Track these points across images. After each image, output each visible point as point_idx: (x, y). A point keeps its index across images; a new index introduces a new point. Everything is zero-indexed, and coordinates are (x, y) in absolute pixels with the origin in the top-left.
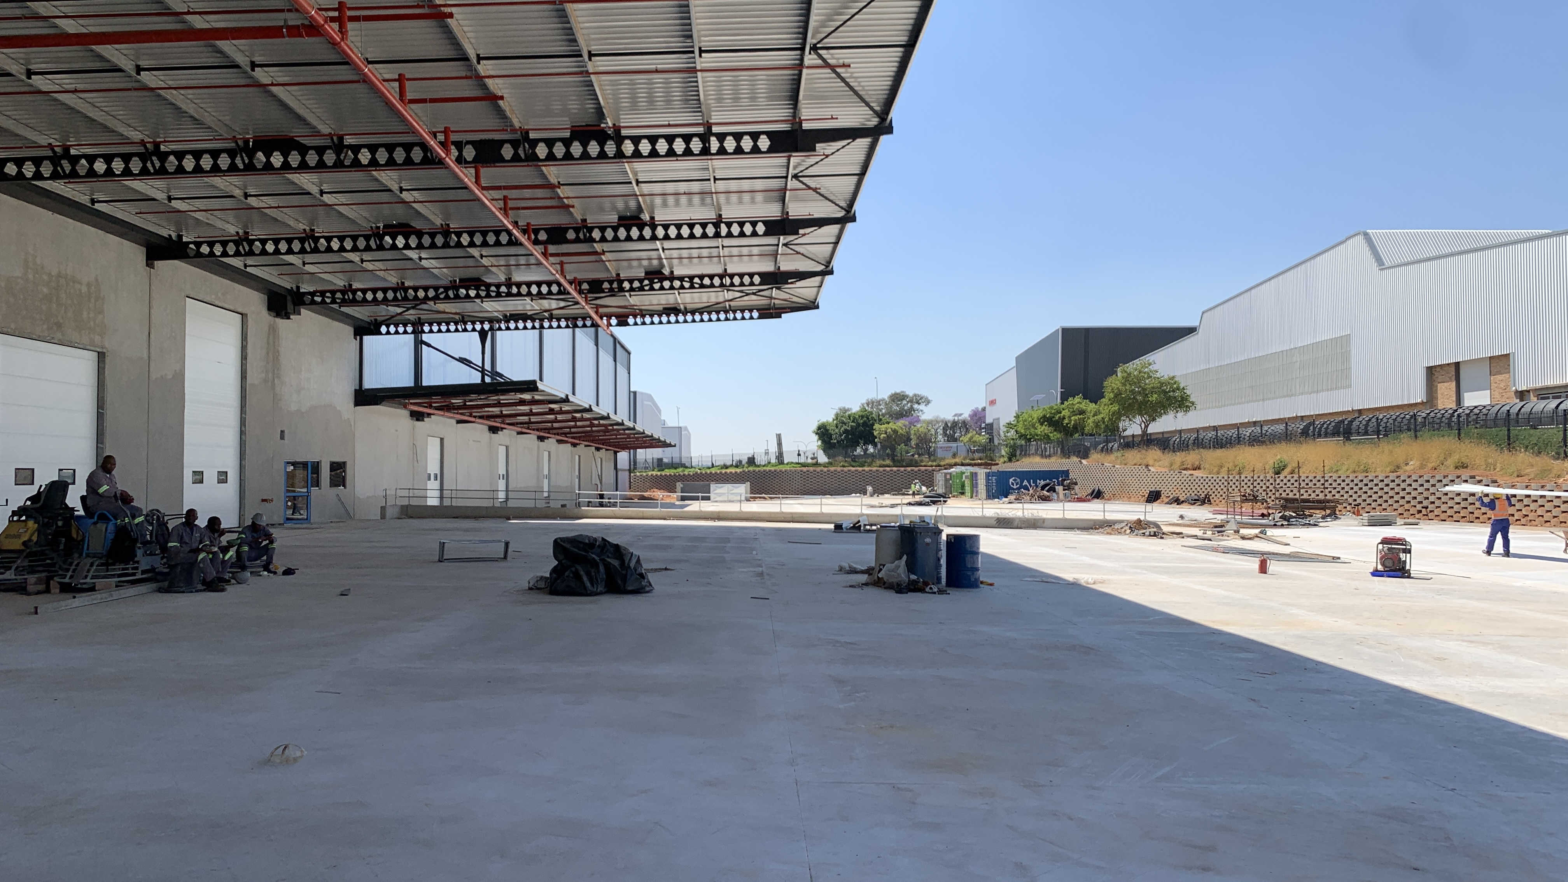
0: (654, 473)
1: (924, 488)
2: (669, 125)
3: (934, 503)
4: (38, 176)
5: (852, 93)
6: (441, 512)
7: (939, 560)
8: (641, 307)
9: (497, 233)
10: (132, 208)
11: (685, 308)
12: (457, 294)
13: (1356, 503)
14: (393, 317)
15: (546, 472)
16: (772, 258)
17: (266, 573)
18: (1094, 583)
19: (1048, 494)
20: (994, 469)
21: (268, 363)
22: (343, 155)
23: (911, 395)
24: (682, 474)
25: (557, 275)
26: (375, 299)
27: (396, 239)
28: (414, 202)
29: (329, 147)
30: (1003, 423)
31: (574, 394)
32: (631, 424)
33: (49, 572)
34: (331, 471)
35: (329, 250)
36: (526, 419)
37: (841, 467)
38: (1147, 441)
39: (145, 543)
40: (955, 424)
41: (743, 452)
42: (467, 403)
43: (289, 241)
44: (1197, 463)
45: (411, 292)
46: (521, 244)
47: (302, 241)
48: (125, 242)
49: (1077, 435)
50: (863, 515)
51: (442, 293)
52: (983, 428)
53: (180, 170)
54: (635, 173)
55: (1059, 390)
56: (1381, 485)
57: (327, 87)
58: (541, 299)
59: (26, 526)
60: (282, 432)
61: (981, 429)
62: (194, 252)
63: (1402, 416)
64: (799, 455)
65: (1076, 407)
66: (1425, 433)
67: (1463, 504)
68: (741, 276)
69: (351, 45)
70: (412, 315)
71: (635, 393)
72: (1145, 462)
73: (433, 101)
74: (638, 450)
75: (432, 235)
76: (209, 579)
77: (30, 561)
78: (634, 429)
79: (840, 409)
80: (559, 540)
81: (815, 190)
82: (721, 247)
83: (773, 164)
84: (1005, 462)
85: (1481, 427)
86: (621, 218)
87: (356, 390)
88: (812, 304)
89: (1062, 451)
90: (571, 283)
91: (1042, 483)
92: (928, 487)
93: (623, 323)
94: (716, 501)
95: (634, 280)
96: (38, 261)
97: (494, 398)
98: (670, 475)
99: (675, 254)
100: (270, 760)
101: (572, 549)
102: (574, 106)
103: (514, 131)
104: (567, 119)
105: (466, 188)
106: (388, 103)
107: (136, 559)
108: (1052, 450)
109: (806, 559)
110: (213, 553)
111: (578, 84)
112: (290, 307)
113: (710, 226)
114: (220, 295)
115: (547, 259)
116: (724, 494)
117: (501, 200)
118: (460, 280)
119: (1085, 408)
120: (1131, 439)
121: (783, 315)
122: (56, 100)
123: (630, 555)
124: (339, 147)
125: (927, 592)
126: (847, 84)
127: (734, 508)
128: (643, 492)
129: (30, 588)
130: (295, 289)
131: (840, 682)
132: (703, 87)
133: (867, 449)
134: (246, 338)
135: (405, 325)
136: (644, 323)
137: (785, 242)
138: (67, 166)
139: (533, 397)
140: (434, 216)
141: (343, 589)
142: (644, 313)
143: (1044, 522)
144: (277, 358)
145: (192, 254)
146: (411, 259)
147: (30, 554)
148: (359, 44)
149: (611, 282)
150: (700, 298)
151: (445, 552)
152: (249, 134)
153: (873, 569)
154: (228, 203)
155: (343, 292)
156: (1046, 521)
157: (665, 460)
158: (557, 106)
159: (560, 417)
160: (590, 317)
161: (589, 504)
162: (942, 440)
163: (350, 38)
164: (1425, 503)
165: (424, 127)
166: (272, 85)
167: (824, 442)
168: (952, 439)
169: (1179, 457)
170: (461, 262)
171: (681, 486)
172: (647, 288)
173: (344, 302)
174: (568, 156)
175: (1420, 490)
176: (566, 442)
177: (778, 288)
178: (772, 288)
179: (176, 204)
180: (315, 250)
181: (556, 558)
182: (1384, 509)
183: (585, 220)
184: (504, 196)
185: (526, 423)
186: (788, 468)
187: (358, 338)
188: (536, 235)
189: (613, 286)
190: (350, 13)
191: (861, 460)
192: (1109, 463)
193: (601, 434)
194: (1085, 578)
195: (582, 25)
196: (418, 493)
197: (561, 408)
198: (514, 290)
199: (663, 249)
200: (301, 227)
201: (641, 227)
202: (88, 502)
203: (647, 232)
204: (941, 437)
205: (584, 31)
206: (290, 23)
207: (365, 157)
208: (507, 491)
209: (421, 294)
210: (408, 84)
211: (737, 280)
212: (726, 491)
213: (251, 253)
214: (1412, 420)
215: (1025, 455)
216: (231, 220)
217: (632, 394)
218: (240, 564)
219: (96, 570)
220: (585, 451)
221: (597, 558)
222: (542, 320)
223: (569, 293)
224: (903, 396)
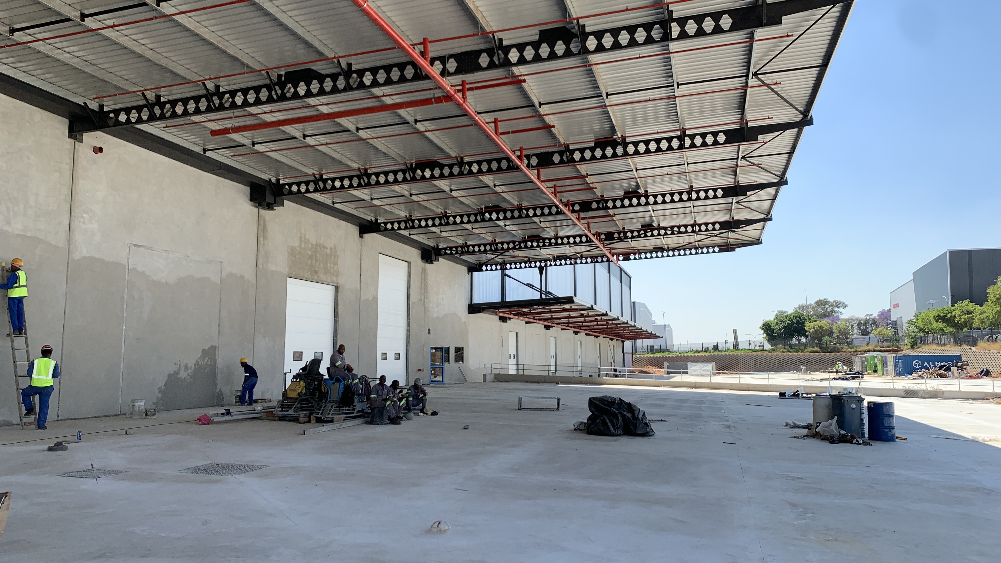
0: (649, 355)
1: (845, 368)
2: (657, 133)
3: (854, 378)
4: (308, 191)
5: (783, 100)
6: (517, 379)
7: (862, 420)
8: (638, 248)
9: (550, 208)
10: (352, 205)
11: (668, 247)
12: (526, 245)
14: (489, 260)
15: (579, 354)
16: (728, 212)
17: (422, 414)
18: (990, 441)
19: (945, 372)
20: (900, 354)
21: (421, 289)
22: (463, 168)
23: (832, 301)
24: (667, 356)
25: (586, 231)
26: (480, 250)
27: (492, 214)
28: (503, 192)
29: (455, 164)
30: (905, 320)
31: (595, 304)
32: (633, 324)
33: (310, 410)
34: (455, 352)
35: (455, 223)
36: (566, 320)
37: (781, 352)
39: (359, 395)
40: (867, 322)
41: (710, 342)
42: (532, 311)
43: (433, 219)
45: (500, 245)
46: (564, 213)
47: (440, 219)
48: (348, 224)
49: (966, 329)
50: (800, 386)
51: (517, 245)
52: (889, 324)
53: (378, 183)
54: (635, 165)
55: (950, 296)
57: (454, 129)
58: (575, 246)
59: (299, 384)
60: (429, 330)
61: (887, 325)
62: (384, 228)
64: (750, 344)
65: (965, 308)
68: (706, 224)
69: (468, 104)
70: (500, 259)
71: (634, 303)
73: (513, 132)
74: (637, 340)
75: (512, 211)
76: (392, 417)
77: (301, 404)
78: (635, 326)
79: (779, 312)
80: (592, 399)
81: (758, 165)
82: (692, 207)
83: (729, 151)
84: (908, 349)
86: (625, 193)
87: (469, 305)
88: (757, 241)
89: (955, 340)
90: (594, 235)
91: (940, 364)
92: (848, 367)
93: (627, 258)
94: (692, 375)
95: (634, 231)
96: (307, 237)
97: (548, 308)
98: (659, 357)
99: (661, 213)
100: (430, 530)
101: (601, 405)
102: (596, 127)
103: (560, 145)
104: (592, 135)
105: (532, 182)
106: (488, 136)
107: (354, 404)
108: (946, 340)
109: (761, 417)
110: (394, 401)
111: (601, 113)
112: (433, 257)
113: (685, 193)
114: (396, 251)
115: (580, 221)
116: (697, 370)
117: (552, 187)
118: (527, 236)
119: (972, 309)
121: (736, 249)
122: (317, 149)
123: (638, 410)
124: (461, 163)
125: (854, 444)
126: (779, 95)
127: (705, 380)
128: (642, 368)
129: (301, 419)
130: (436, 247)
131: (794, 505)
132: (680, 106)
133: (800, 340)
134: (410, 275)
135: (496, 265)
136: (640, 258)
137: (737, 200)
138: (321, 184)
139: (571, 307)
140: (513, 199)
141: (464, 425)
142: (641, 251)
143: (943, 394)
144: (426, 286)
145: (382, 229)
146: (500, 226)
147: (302, 401)
148: (472, 104)
149: (619, 233)
150: (678, 240)
151: (522, 404)
152: (413, 160)
153: (811, 425)
154: (401, 200)
155: (462, 247)
156: (945, 393)
157: (656, 347)
158: (586, 128)
159: (587, 319)
160: (606, 256)
161: (607, 375)
162: (857, 333)
163: (468, 100)
165: (508, 148)
166: (426, 131)
167: (767, 334)
168: (865, 332)
170: (528, 226)
171: (668, 364)
172: (642, 236)
173: (463, 253)
174: (593, 158)
176: (591, 335)
177: (733, 232)
178: (728, 232)
179: (375, 202)
180: (447, 224)
181: (591, 411)
183: (603, 196)
184: (554, 185)
185: (567, 323)
186: (742, 353)
187: (470, 273)
188: (573, 207)
189: (621, 236)
190: (468, 86)
191: (796, 348)
192: (994, 350)
193: (613, 329)
194: (982, 436)
195: (602, 77)
196: (505, 366)
197: (588, 313)
198: (560, 241)
199: (653, 211)
200: (440, 211)
201: (639, 197)
202: (331, 371)
203: (643, 201)
204: (856, 331)
205: (604, 81)
206: (436, 95)
207: (475, 168)
208: (556, 366)
209: (505, 246)
210: (499, 123)
211: (703, 228)
212: (699, 368)
213: (413, 227)
215: (924, 344)
216: (403, 209)
217: (632, 304)
218: (408, 408)
219: (334, 410)
220: (603, 341)
221: (616, 411)
222: (576, 259)
223: (593, 242)
224: (826, 302)
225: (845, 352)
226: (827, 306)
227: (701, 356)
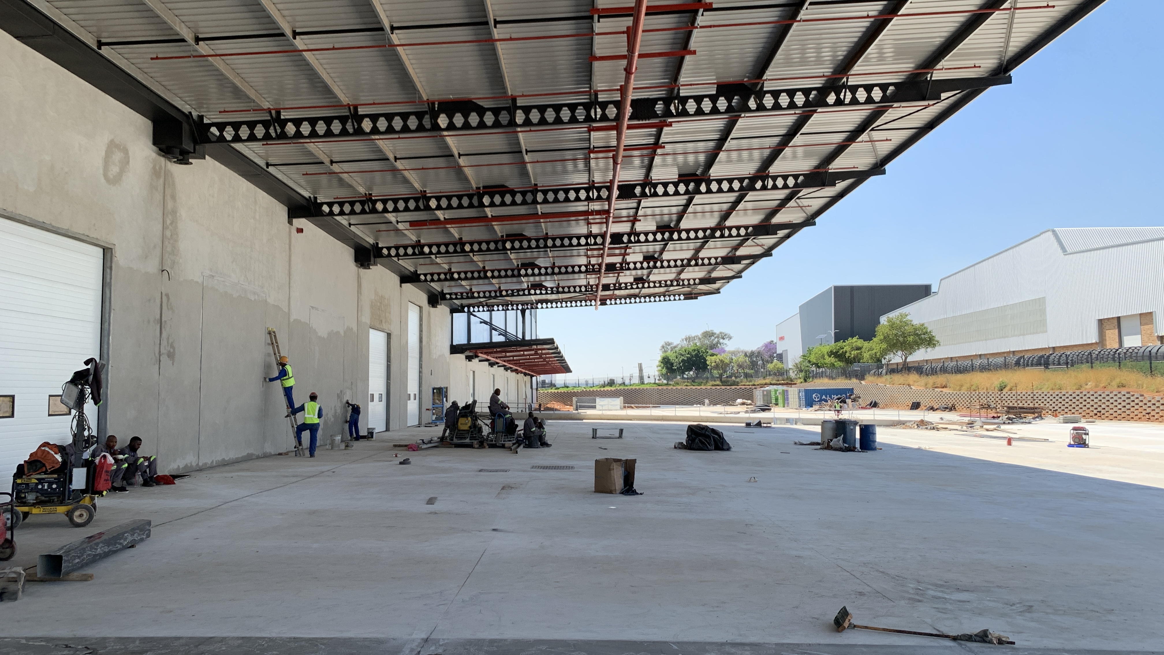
3: (762, 410)
7: (856, 435)
12: (526, 293)
13: (1054, 409)
21: (428, 332)
23: (718, 333)
26: (485, 296)
37: (685, 385)
38: (906, 368)
44: (944, 384)
45: (504, 292)
48: (395, 275)
49: (855, 364)
52: (775, 357)
55: (834, 331)
56: (1070, 398)
60: (431, 371)
61: (772, 357)
62: (424, 280)
63: (1083, 353)
64: (652, 378)
65: (854, 345)
66: (1097, 364)
67: (1123, 409)
72: (907, 383)
84: (801, 383)
85: (1134, 361)
87: (450, 346)
89: (845, 375)
94: (601, 409)
96: (378, 291)
101: (696, 430)
108: (836, 374)
112: (434, 302)
114: (416, 298)
116: (606, 405)
118: (531, 285)
119: (861, 345)
120: (895, 367)
121: (698, 297)
125: (852, 452)
127: (617, 412)
129: (475, 446)
130: (437, 293)
134: (421, 319)
136: (614, 304)
142: (619, 298)
144: (431, 330)
147: (472, 432)
151: (598, 434)
153: (823, 442)
155: (467, 293)
164: (1099, 409)
167: (665, 369)
169: (931, 379)
171: (576, 399)
173: (467, 298)
175: (1096, 401)
182: (1073, 413)
186: (648, 387)
187: (452, 314)
191: (698, 381)
192: (881, 383)
212: (607, 403)
214: (1089, 356)
215: (817, 378)
221: (709, 434)
224: (712, 333)
225: (744, 385)
226: (713, 338)
227: (607, 390)
